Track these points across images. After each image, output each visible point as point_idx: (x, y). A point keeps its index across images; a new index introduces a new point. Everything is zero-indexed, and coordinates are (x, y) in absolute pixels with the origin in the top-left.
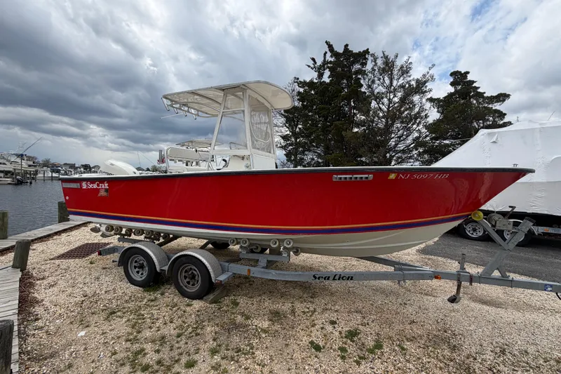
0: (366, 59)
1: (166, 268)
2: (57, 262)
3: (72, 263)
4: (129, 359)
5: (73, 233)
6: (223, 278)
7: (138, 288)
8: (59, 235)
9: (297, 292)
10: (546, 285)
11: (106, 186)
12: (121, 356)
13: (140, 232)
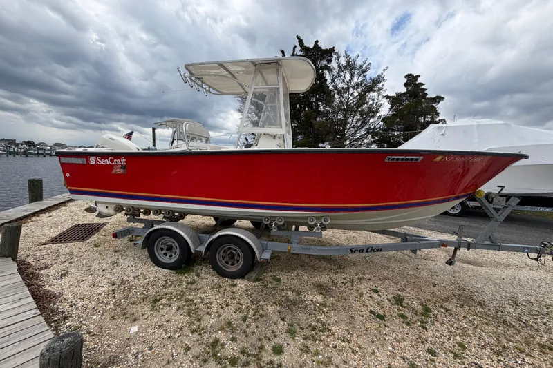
0: (331, 56)
1: (202, 249)
2: (54, 247)
3: (74, 248)
4: (208, 353)
5: (54, 213)
6: (267, 256)
7: (168, 271)
8: (38, 216)
9: (323, 264)
10: (524, 248)
11: (123, 162)
12: (197, 350)
13: (158, 211)
